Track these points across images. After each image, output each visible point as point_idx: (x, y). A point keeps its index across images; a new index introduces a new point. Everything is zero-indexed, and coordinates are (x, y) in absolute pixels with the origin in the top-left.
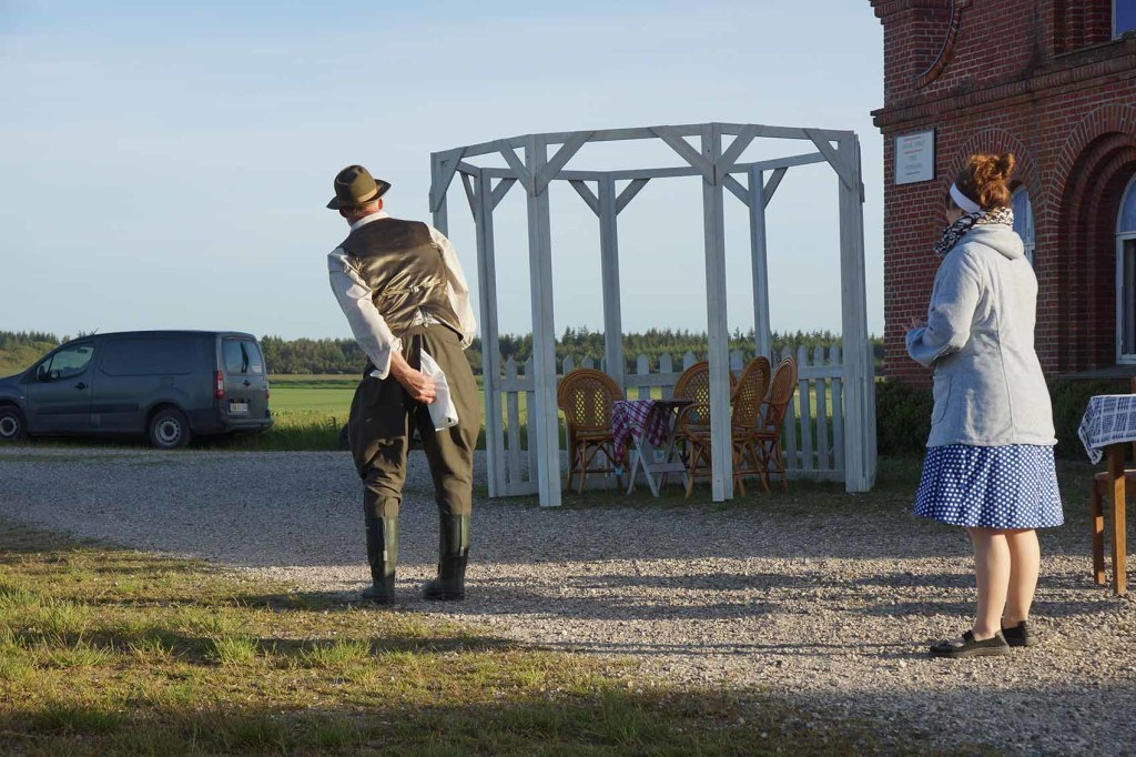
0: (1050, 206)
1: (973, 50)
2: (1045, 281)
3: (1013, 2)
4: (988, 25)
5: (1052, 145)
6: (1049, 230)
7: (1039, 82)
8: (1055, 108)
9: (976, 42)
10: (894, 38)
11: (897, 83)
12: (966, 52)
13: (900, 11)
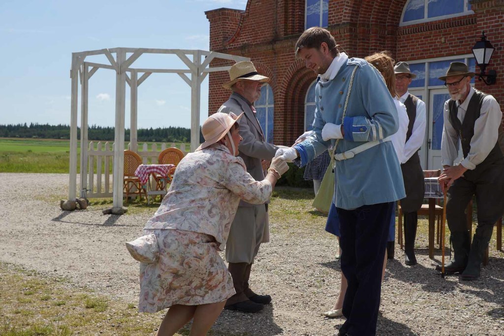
0: (281, 92)
1: (248, 32)
2: (278, 120)
3: (267, 16)
4: (255, 23)
5: (282, 69)
6: (280, 101)
7: (278, 46)
8: (284, 55)
9: (250, 30)
10: (214, 27)
11: (215, 44)
12: (246, 33)
13: (217, 17)
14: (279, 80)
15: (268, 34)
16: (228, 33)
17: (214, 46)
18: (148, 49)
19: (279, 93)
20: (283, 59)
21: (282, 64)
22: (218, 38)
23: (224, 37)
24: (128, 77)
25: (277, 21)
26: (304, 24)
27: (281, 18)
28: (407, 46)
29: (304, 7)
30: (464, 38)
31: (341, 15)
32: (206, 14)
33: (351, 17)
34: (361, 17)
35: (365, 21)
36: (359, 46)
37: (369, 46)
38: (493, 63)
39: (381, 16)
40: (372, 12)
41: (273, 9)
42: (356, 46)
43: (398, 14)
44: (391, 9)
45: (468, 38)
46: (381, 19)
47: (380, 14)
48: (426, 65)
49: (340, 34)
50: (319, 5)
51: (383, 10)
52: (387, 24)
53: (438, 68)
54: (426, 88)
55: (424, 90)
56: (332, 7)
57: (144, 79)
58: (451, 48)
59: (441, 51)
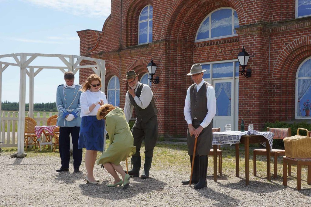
1: (104, 45)
2: (123, 98)
3: (115, 35)
4: (108, 39)
5: (125, 67)
6: (124, 86)
7: (122, 53)
8: (126, 59)
9: (105, 43)
10: (83, 41)
11: (83, 51)
12: (102, 45)
13: (84, 35)
14: (123, 74)
15: (116, 46)
16: (91, 45)
17: (82, 53)
18: (40, 54)
19: (123, 82)
20: (125, 61)
21: (125, 64)
22: (85, 48)
23: (88, 47)
24: (28, 71)
25: (121, 38)
26: (138, 40)
27: (124, 36)
28: (199, 54)
29: (138, 30)
30: (233, 50)
31: (160, 35)
32: (77, 33)
33: (166, 36)
34: (172, 36)
35: (174, 39)
36: (171, 53)
37: (177, 54)
38: (249, 65)
39: (184, 36)
40: (179, 34)
41: (119, 31)
42: (169, 53)
43: (194, 35)
44: (190, 32)
45: (235, 50)
46: (184, 38)
47: (183, 35)
48: (211, 66)
49: (160, 46)
50: (147, 29)
51: (185, 32)
52: (187, 41)
53: (217, 67)
54: (211, 79)
55: (210, 80)
56: (155, 30)
57: (38, 73)
58: (225, 56)
59: (219, 58)
